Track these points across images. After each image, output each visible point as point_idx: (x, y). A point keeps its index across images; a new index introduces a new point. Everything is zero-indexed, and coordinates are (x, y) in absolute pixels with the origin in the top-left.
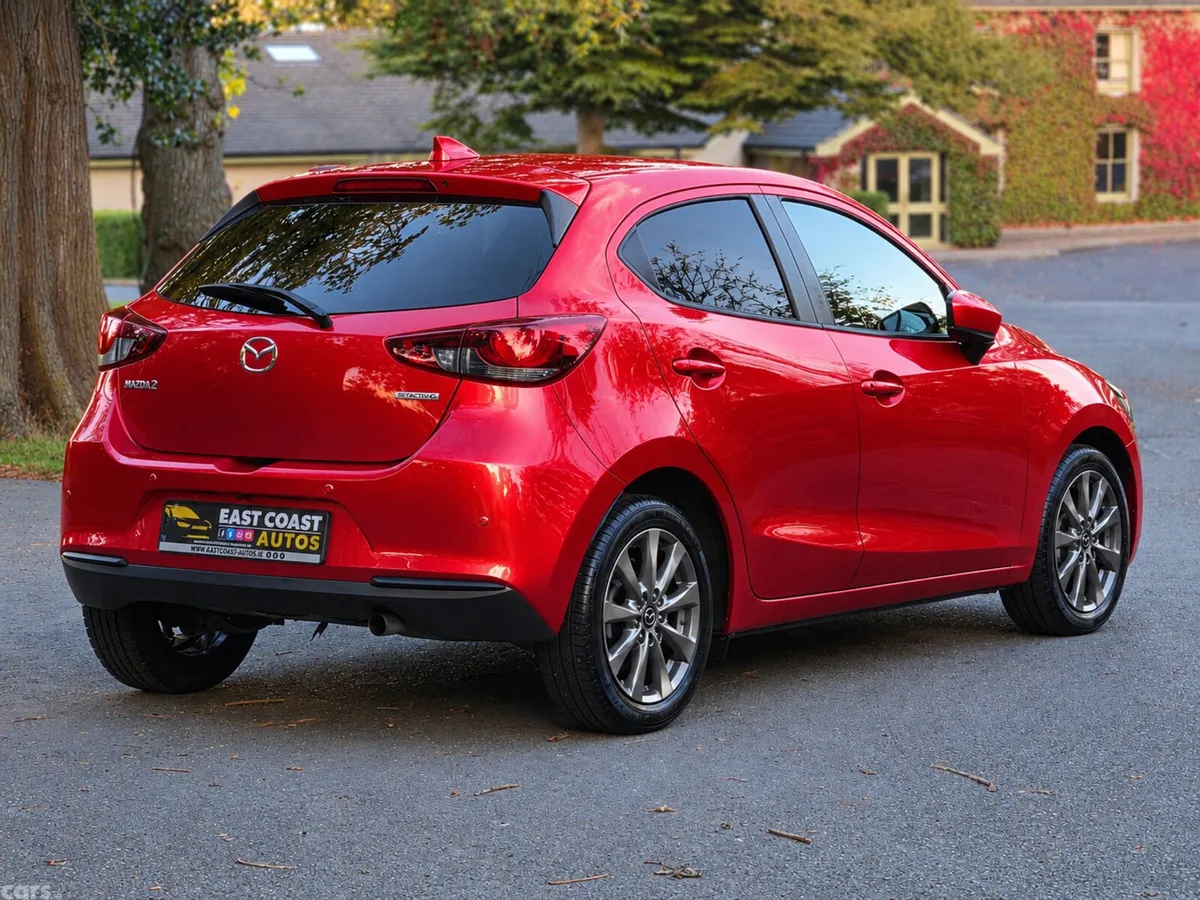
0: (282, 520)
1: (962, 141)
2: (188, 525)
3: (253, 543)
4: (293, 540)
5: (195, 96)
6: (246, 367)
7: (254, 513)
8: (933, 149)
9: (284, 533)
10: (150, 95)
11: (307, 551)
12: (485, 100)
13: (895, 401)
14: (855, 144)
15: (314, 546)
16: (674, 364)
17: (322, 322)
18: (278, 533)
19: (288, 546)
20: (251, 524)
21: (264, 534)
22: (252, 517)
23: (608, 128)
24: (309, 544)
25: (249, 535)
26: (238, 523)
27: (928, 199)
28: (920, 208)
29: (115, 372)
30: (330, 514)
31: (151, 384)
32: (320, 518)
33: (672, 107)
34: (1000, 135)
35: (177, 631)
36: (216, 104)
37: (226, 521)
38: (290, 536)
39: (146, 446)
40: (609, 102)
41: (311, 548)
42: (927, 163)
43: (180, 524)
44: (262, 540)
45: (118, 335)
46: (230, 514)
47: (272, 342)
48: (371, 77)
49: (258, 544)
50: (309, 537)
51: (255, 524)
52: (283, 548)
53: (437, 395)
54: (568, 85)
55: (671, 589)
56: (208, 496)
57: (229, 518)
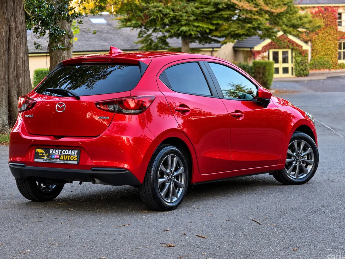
0: (67, 152)
1: (298, 45)
2: (42, 154)
3: (59, 158)
4: (70, 157)
5: (64, 35)
6: (57, 111)
7: (59, 150)
8: (289, 48)
9: (67, 156)
10: (51, 35)
11: (73, 160)
12: (154, 34)
13: (241, 119)
14: (266, 46)
15: (75, 159)
16: (175, 109)
17: (78, 98)
18: (65, 156)
19: (68, 159)
20: (58, 154)
21: (62, 156)
22: (59, 151)
23: (191, 42)
24: (74, 158)
25: (58, 157)
26: (55, 153)
27: (288, 62)
28: (285, 65)
29: (23, 113)
30: (80, 150)
31: (32, 116)
32: (77, 151)
33: (210, 36)
34: (309, 43)
35: (42, 185)
36: (70, 37)
37: (52, 153)
38: (69, 156)
39: (31, 133)
40: (191, 35)
41: (75, 160)
42: (287, 52)
43: (40, 154)
44: (62, 158)
45: (23, 102)
46: (53, 151)
47: (64, 104)
48: (120, 28)
49: (60, 159)
50: (74, 156)
51: (60, 153)
52: (67, 160)
53: (109, 117)
54: (178, 30)
55: (176, 170)
56: (47, 146)
57: (52, 152)
